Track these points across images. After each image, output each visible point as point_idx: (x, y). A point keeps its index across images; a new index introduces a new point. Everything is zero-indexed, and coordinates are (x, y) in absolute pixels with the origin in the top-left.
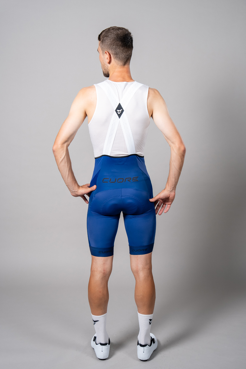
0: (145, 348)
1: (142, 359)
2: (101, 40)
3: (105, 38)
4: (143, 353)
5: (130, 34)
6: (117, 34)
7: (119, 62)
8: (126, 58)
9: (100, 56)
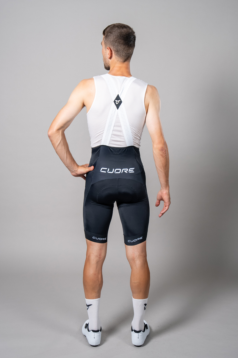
0: (139, 334)
1: (136, 345)
2: (106, 35)
3: (109, 34)
4: (137, 338)
5: (134, 33)
6: (121, 32)
7: (119, 59)
8: (127, 56)
9: (103, 50)
